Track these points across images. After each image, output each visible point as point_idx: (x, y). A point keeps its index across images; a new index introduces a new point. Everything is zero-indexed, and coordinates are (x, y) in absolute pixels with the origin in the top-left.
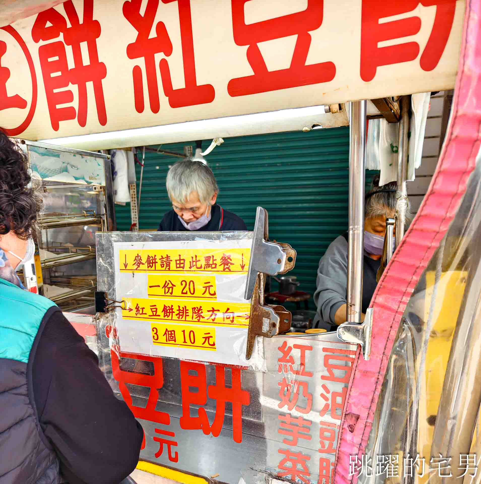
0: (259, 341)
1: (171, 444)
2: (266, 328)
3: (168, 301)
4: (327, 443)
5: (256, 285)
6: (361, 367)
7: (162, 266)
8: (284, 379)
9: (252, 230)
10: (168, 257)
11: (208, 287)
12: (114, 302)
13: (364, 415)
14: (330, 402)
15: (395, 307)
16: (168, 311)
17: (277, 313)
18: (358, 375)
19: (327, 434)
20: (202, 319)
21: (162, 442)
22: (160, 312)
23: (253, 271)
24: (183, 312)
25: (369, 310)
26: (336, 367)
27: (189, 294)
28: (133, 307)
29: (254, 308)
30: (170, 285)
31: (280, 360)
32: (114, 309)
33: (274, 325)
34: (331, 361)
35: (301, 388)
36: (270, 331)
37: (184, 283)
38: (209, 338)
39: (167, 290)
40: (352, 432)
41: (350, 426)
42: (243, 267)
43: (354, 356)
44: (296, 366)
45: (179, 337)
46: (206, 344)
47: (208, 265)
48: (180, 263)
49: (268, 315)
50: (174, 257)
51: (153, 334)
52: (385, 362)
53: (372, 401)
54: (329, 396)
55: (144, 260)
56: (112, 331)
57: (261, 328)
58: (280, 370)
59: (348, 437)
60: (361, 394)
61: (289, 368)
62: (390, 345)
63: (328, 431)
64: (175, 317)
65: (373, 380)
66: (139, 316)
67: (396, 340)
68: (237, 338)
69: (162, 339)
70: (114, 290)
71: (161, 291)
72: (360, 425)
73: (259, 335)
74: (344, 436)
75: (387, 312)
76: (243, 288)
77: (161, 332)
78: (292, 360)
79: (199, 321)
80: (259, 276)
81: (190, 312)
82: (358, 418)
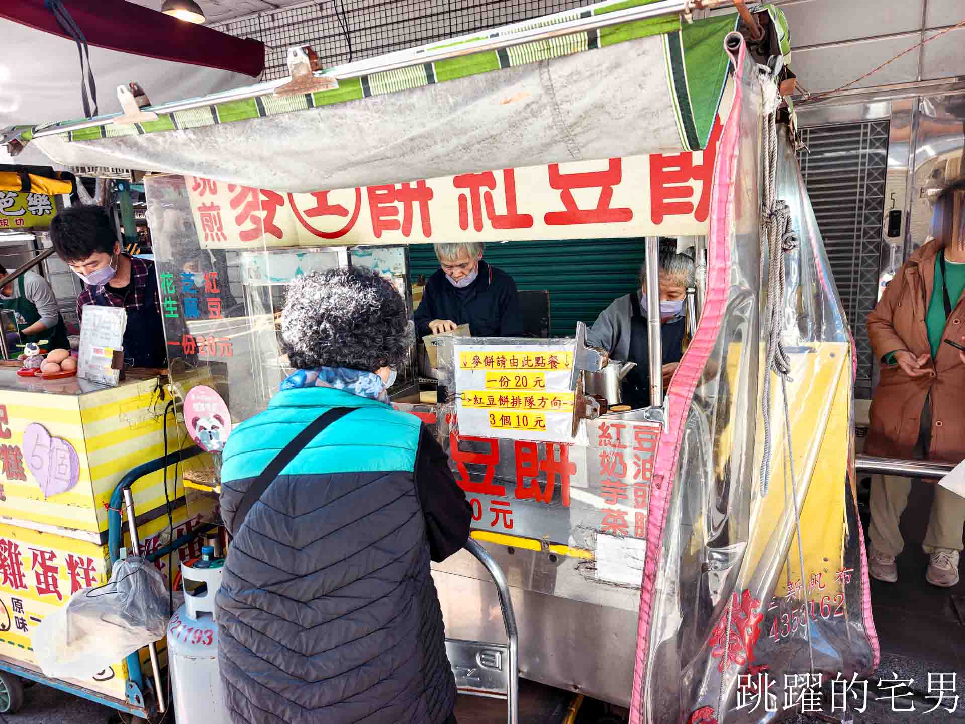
0: (583, 424)
1: (505, 512)
2: (588, 412)
3: (504, 392)
4: (640, 500)
5: (579, 379)
6: (663, 439)
7: (498, 364)
8: (604, 452)
9: (574, 337)
10: (503, 357)
11: (538, 381)
12: (455, 394)
13: (667, 475)
14: (641, 467)
15: (685, 394)
16: (503, 400)
17: (597, 401)
18: (661, 444)
19: (640, 493)
20: (533, 406)
21: (497, 511)
22: (496, 401)
23: (576, 369)
24: (516, 402)
25: (666, 397)
26: (645, 440)
27: (522, 387)
28: (472, 397)
29: (579, 397)
30: (506, 380)
31: (600, 437)
32: (454, 399)
33: (595, 410)
34: (640, 436)
35: (618, 458)
36: (592, 415)
37: (518, 378)
38: (540, 421)
39: (503, 383)
40: (659, 488)
41: (657, 485)
42: (567, 365)
43: (656, 432)
44: (613, 441)
45: (514, 421)
46: (538, 426)
47: (538, 364)
48: (514, 363)
49: (590, 402)
50: (508, 358)
51: (490, 419)
52: (681, 435)
53: (673, 465)
54: (640, 463)
55: (482, 359)
56: (452, 418)
57: (584, 412)
58: (600, 444)
59: (657, 493)
60: (664, 459)
61: (607, 442)
62: (683, 422)
63: (641, 490)
64: (510, 405)
65: (673, 448)
66: (477, 404)
67: (687, 419)
68: (563, 420)
69: (499, 423)
70: (454, 384)
71: (498, 384)
72: (665, 483)
73: (582, 418)
74: (654, 493)
75: (680, 399)
76: (567, 381)
77: (498, 418)
78: (609, 436)
79: (531, 407)
80: (581, 373)
81: (523, 401)
82: (663, 478)
